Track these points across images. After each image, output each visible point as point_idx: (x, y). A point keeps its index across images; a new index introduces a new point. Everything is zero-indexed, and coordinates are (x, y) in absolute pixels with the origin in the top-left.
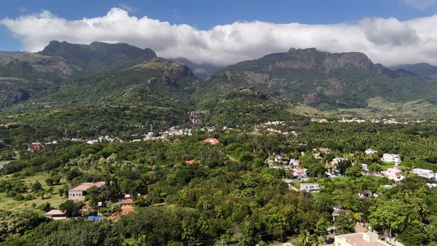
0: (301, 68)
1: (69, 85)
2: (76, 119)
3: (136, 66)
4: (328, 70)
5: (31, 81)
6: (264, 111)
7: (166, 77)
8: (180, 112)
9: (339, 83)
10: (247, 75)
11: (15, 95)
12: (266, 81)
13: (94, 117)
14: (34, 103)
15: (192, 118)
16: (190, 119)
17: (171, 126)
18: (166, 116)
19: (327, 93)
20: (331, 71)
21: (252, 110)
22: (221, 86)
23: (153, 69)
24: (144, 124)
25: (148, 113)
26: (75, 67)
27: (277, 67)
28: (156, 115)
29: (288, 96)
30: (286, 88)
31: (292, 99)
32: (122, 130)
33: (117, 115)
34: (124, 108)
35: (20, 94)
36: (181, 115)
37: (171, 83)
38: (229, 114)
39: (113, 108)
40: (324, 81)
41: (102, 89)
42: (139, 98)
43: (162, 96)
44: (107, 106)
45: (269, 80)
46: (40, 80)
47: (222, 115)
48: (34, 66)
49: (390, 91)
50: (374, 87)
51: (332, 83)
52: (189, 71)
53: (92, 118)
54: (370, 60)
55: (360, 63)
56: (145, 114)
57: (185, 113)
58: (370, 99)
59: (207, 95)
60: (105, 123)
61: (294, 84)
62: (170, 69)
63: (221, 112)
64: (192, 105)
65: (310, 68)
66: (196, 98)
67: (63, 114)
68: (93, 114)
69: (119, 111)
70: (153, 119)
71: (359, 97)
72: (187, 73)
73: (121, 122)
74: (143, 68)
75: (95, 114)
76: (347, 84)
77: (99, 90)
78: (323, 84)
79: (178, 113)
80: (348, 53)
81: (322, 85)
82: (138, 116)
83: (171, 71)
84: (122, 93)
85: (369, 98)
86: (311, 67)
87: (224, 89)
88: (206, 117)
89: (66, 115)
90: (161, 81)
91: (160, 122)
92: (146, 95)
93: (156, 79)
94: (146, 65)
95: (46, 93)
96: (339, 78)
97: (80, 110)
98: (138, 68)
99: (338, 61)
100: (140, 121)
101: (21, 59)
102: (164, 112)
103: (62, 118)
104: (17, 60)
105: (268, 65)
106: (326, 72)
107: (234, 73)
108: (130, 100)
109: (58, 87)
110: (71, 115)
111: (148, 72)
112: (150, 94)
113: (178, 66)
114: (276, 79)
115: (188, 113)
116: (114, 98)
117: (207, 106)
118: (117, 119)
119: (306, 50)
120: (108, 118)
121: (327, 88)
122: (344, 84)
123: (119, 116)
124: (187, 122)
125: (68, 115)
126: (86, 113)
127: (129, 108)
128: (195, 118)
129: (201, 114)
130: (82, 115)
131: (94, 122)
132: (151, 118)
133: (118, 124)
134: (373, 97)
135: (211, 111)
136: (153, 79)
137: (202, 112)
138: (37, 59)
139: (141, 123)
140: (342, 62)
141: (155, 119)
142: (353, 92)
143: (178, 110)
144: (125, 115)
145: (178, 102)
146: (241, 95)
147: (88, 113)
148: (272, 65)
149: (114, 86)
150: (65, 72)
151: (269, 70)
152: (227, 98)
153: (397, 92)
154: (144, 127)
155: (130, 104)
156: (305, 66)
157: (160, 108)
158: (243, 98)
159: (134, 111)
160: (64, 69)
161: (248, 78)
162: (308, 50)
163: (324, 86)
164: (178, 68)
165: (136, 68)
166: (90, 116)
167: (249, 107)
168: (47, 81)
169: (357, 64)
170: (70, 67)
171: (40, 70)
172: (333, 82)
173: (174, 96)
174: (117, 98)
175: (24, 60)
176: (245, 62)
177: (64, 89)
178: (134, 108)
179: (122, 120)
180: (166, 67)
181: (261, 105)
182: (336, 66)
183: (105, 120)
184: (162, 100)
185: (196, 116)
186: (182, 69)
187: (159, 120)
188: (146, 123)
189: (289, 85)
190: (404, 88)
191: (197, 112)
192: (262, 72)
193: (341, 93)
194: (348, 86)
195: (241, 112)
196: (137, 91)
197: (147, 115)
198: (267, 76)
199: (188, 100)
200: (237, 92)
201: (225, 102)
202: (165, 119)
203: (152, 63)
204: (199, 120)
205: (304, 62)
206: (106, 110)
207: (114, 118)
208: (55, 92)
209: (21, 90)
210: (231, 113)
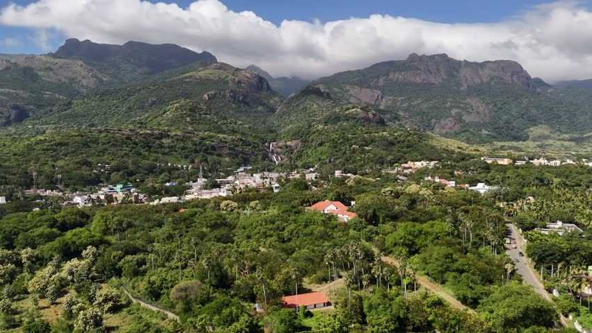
0: (425, 82)
1: (86, 100)
2: (73, 152)
3: (186, 75)
4: (465, 85)
5: (34, 95)
6: (392, 144)
7: (232, 91)
8: (254, 143)
9: (484, 104)
10: (348, 91)
11: (6, 114)
12: (377, 99)
13: (106, 149)
14: (30, 127)
15: (273, 152)
16: (270, 155)
17: (239, 165)
18: (230, 149)
19: (467, 119)
20: (469, 87)
21: (372, 141)
22: (313, 105)
23: (212, 80)
24: (193, 162)
25: (200, 143)
26: (100, 76)
27: (391, 80)
28: (213, 148)
29: (412, 122)
30: (406, 110)
31: (419, 126)
32: (153, 172)
33: (148, 146)
34: (161, 134)
35: (13, 113)
36: (256, 148)
37: (239, 100)
38: (336, 147)
39: (141, 135)
40: (462, 101)
41: (135, 107)
42: (188, 119)
43: (225, 118)
44: (131, 130)
45: (382, 98)
46: (47, 93)
47: (322, 148)
48: (40, 73)
49: (560, 117)
50: (534, 111)
51: (473, 104)
52: (265, 83)
53: (103, 151)
54: (526, 72)
55: (512, 76)
56: (196, 145)
57: (261, 144)
58: (531, 129)
59: (292, 118)
60: (125, 159)
61: (418, 104)
62: (237, 79)
63: (321, 144)
64: (272, 132)
65: (440, 83)
66: (276, 123)
67: (52, 143)
68: (104, 144)
69: (151, 139)
70: (208, 154)
71: (514, 124)
72: (262, 87)
73: (152, 158)
74: (198, 78)
75: (108, 143)
76: (495, 106)
77: (129, 108)
78: (461, 105)
79: (250, 145)
80: (495, 62)
81: (459, 108)
82: (184, 148)
83: (239, 82)
84: (162, 112)
85: (529, 127)
86: (440, 81)
87: (319, 108)
88: (295, 151)
89: (58, 144)
90: (224, 96)
91: (220, 158)
92: (200, 115)
93: (216, 94)
94: (202, 74)
95: (51, 111)
96: (482, 97)
97: (82, 136)
98: (190, 77)
99: (480, 72)
100: (186, 157)
101: (22, 63)
102: (226, 143)
103: (48, 150)
104: (16, 64)
105: (378, 77)
106: (462, 89)
107: (329, 88)
108: (173, 122)
109: (70, 103)
110: (66, 144)
111: (204, 83)
112: (206, 114)
113: (248, 75)
114: (391, 98)
115: (266, 144)
116: (149, 119)
117: (296, 135)
118: (147, 153)
119: (432, 57)
120: (130, 151)
121: (467, 112)
122: (491, 107)
123: (150, 147)
124: (264, 159)
125: (61, 144)
126: (94, 142)
127: (168, 136)
128: (278, 154)
129: (287, 147)
130: (86, 145)
131: (106, 157)
132: (206, 151)
133: (147, 162)
134: (535, 125)
135: (305, 141)
136: (212, 92)
137: (289, 143)
138: (46, 63)
139: (188, 160)
140: (486, 74)
141: (212, 154)
142: (505, 117)
143: (250, 139)
144: (161, 146)
145: (250, 128)
146: (347, 119)
147: (96, 141)
148: (385, 78)
149: (154, 103)
150: (84, 82)
151: (379, 85)
152: (326, 123)
153: (569, 119)
154: (193, 168)
155: (172, 128)
156: (432, 80)
157: (221, 136)
158: (351, 122)
159: (177, 140)
160: (84, 78)
161: (351, 95)
162: (436, 57)
163: (462, 108)
164: (250, 78)
165: (186, 78)
166: (100, 147)
167: (366, 136)
168: (57, 95)
169: (507, 77)
170: (92, 76)
171: (48, 80)
172: (474, 102)
173: (243, 118)
174: (154, 120)
175: (26, 65)
176: (345, 72)
177: (78, 106)
178: (176, 135)
179: (155, 154)
180: (231, 77)
181: (385, 133)
182: (477, 81)
183: (126, 154)
184: (224, 124)
185: (279, 150)
186: (254, 81)
187: (219, 155)
188: (196, 161)
189: (410, 105)
190: (578, 112)
191: (281, 144)
192: (369, 87)
193: (487, 119)
194: (495, 109)
195: (355, 143)
196: (185, 109)
197: (198, 148)
198: (379, 92)
199: (263, 126)
200: (341, 113)
201: (323, 129)
202: (229, 153)
203: (211, 71)
204: (283, 157)
205: (431, 73)
206: (128, 138)
207: (142, 151)
208: (65, 110)
209: (15, 107)
210: (339, 146)
